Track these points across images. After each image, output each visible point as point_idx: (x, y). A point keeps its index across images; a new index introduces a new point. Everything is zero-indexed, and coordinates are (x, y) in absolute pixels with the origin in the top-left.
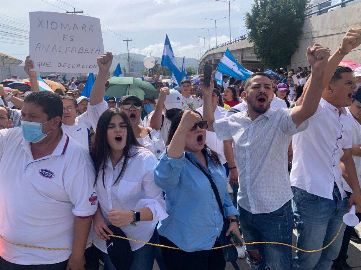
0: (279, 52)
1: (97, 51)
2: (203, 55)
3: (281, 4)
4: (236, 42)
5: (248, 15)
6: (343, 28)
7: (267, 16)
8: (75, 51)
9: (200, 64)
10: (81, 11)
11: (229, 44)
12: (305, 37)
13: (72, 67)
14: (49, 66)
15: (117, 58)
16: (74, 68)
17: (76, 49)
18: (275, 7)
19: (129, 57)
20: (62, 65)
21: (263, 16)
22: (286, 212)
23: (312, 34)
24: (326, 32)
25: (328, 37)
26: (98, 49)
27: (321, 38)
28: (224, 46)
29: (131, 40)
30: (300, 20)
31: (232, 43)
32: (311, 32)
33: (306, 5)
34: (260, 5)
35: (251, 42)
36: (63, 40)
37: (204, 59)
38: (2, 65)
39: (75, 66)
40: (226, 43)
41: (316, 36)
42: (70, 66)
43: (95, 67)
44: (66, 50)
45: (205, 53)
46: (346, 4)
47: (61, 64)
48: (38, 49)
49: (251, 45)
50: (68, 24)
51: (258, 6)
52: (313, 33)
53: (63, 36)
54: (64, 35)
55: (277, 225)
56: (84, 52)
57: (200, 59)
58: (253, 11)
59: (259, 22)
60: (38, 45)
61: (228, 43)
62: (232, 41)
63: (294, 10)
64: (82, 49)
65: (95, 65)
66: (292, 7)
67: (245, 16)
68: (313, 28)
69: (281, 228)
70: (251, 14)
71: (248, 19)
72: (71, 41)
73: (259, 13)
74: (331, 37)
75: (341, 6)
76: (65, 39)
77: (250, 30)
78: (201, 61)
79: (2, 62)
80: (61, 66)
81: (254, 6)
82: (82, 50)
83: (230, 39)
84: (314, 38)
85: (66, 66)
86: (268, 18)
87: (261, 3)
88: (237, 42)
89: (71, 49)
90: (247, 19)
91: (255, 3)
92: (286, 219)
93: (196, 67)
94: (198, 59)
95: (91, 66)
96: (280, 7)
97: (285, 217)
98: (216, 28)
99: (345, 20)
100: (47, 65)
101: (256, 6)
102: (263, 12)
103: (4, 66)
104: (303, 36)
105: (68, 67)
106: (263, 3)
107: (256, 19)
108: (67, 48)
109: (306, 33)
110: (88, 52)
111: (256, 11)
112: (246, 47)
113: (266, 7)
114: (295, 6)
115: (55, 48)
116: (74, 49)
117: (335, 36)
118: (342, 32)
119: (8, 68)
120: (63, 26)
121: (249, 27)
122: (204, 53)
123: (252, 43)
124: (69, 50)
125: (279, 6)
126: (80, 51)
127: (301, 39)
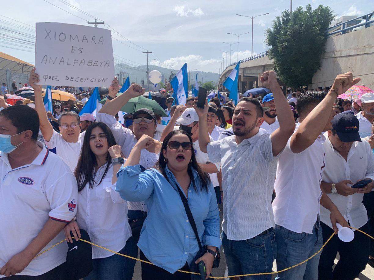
0: (300, 71)
1: (106, 64)
2: (224, 70)
3: (303, 22)
4: (257, 58)
5: (269, 31)
6: (367, 49)
7: (289, 33)
8: (83, 64)
9: (221, 78)
10: (102, 22)
11: (251, 60)
12: (327, 56)
13: (80, 81)
14: (56, 79)
15: (136, 70)
16: (82, 81)
17: (84, 62)
18: (297, 24)
19: (148, 69)
20: (70, 79)
21: (284, 33)
22: (264, 243)
23: (334, 53)
24: (349, 52)
25: (351, 57)
26: (108, 62)
27: (344, 58)
28: (246, 61)
29: (151, 52)
30: (323, 38)
31: (254, 59)
32: (333, 52)
33: (329, 24)
34: (282, 22)
35: (271, 59)
36: (72, 52)
37: (225, 74)
38: (22, 72)
39: (84, 80)
40: (248, 59)
41: (338, 56)
42: (78, 80)
43: (104, 81)
44: (74, 63)
45: (227, 68)
46: (370, 24)
47: (68, 77)
48: (44, 62)
49: (272, 62)
50: (77, 36)
51: (280, 23)
52: (336, 53)
53: (71, 48)
54: (73, 47)
55: (255, 255)
56: (93, 65)
57: (221, 74)
58: (275, 28)
59: (280, 39)
60: (44, 57)
61: (249, 58)
62: (254, 57)
63: (317, 29)
64: (91, 61)
65: (104, 79)
66: (315, 25)
67: (266, 32)
68: (335, 47)
69: (259, 258)
70: (272, 30)
71: (270, 35)
72: (79, 53)
73: (281, 30)
74: (354, 57)
75: (365, 26)
76: (73, 51)
77: (271, 47)
78: (222, 75)
79: (22, 70)
80: (68, 79)
81: (276, 22)
82: (90, 63)
83: (252, 55)
84: (336, 57)
85: (74, 80)
86: (290, 35)
87: (283, 20)
88: (259, 58)
89: (79, 62)
90: (268, 35)
91: (276, 20)
92: (264, 249)
93: (216, 81)
94: (219, 74)
95: (100, 80)
96: (303, 25)
97: (264, 247)
98: (238, 43)
99: (369, 41)
100: (53, 79)
101: (277, 23)
102: (284, 29)
103: (23, 74)
104: (325, 56)
105: (76, 81)
106: (285, 20)
107: (277, 36)
108: (75, 61)
109: (329, 52)
110: (97, 65)
111: (278, 28)
112: (267, 64)
113: (287, 24)
114: (318, 24)
115: (62, 60)
116: (83, 61)
117: (359, 57)
118: (365, 53)
119: (27, 76)
120: (71, 38)
121: (270, 44)
122: (225, 68)
123: (273, 60)
124: (77, 63)
125: (301, 23)
126: (89, 63)
127: (323, 59)
